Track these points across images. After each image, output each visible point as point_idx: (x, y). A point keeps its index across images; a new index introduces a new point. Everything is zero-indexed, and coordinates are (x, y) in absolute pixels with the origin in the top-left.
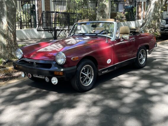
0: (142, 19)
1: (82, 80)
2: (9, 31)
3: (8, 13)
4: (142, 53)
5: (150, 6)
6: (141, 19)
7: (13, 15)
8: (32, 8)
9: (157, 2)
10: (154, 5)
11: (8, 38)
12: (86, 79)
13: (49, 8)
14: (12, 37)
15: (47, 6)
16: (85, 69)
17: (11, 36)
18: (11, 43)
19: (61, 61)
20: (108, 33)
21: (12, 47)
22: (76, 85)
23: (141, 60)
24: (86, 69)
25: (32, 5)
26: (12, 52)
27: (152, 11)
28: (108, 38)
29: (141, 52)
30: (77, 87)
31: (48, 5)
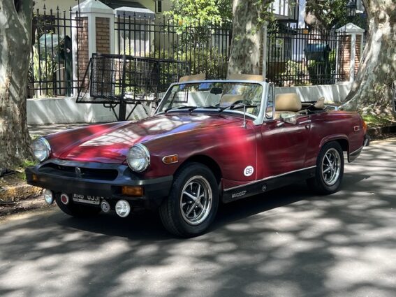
0: (351, 79)
1: (185, 209)
2: (11, 101)
3: (9, 57)
4: (332, 159)
5: (370, 45)
6: (349, 80)
7: (22, 61)
8: (62, 46)
9: (387, 38)
10: (380, 44)
11: (6, 117)
12: (194, 208)
13: (107, 46)
14: (18, 113)
15: (102, 41)
16: (191, 184)
17: (15, 112)
18: (13, 128)
19: (138, 164)
20: (247, 107)
21: (14, 140)
22: (172, 221)
23: (329, 175)
24: (195, 186)
25: (62, 36)
26: (16, 151)
27: (374, 59)
28: (247, 117)
29: (328, 155)
30: (173, 225)
31: (103, 37)
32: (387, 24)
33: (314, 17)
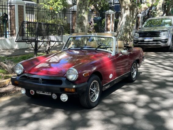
4: (134, 67)
6: (110, 31)
9: (129, 16)
10: (126, 18)
12: (93, 95)
19: (72, 77)
23: (133, 74)
24: (93, 85)
27: (124, 24)
31: (21, 14)
32: (129, 10)
33: (94, 7)
